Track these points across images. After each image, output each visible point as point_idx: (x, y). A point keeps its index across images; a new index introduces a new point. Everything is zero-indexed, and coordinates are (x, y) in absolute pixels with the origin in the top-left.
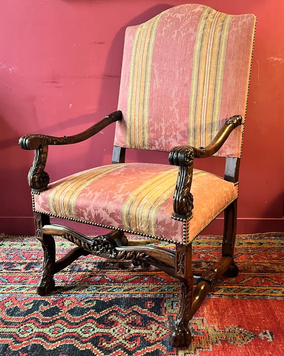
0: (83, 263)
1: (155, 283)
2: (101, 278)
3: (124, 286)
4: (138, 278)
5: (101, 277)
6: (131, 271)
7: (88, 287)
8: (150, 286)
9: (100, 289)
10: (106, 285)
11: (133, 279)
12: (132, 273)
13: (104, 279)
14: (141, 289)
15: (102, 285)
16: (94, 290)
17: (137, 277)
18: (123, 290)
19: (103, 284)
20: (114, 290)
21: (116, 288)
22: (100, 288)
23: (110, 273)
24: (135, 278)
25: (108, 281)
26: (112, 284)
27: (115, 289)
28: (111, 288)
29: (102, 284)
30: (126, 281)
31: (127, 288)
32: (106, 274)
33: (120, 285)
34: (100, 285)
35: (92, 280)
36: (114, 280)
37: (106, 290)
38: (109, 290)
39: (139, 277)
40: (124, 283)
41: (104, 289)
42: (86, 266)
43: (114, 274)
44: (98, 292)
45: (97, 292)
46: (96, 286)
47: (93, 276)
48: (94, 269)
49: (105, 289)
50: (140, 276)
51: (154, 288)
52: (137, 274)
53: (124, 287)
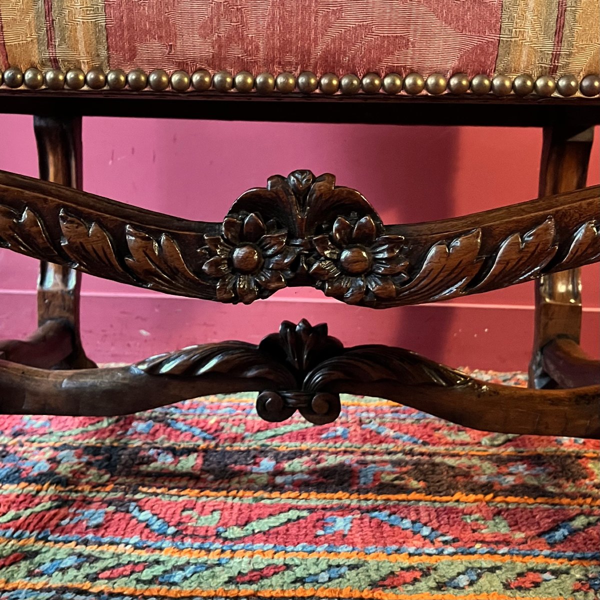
0: (41, 448)
1: (395, 547)
2: (114, 513)
3: (228, 554)
4: (299, 518)
5: (112, 508)
6: (264, 488)
7: (37, 553)
8: (368, 558)
9: (100, 565)
10: (136, 547)
11: (273, 521)
12: (266, 495)
13: (128, 516)
14: (324, 577)
15: (113, 548)
16: (64, 571)
17: (293, 514)
18: (225, 577)
19: (118, 544)
20: (178, 576)
21: (188, 563)
22: (97, 559)
23: (157, 495)
24: (283, 518)
25: (147, 531)
26: (167, 544)
27: (181, 568)
28: (157, 562)
29: (112, 543)
30: (235, 532)
31: (245, 568)
32: (138, 496)
33: (208, 551)
34: (100, 544)
35: (67, 520)
36: (175, 526)
37: (132, 573)
38: (147, 574)
39: (305, 513)
40: (232, 540)
41: (119, 565)
42: (52, 460)
43: (180, 496)
44: (87, 585)
45: (76, 585)
46: (80, 548)
47: (74, 501)
48: (83, 473)
49: (129, 568)
50: (311, 510)
51: (397, 570)
52: (294, 503)
53: (232, 558)
